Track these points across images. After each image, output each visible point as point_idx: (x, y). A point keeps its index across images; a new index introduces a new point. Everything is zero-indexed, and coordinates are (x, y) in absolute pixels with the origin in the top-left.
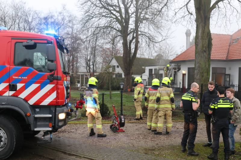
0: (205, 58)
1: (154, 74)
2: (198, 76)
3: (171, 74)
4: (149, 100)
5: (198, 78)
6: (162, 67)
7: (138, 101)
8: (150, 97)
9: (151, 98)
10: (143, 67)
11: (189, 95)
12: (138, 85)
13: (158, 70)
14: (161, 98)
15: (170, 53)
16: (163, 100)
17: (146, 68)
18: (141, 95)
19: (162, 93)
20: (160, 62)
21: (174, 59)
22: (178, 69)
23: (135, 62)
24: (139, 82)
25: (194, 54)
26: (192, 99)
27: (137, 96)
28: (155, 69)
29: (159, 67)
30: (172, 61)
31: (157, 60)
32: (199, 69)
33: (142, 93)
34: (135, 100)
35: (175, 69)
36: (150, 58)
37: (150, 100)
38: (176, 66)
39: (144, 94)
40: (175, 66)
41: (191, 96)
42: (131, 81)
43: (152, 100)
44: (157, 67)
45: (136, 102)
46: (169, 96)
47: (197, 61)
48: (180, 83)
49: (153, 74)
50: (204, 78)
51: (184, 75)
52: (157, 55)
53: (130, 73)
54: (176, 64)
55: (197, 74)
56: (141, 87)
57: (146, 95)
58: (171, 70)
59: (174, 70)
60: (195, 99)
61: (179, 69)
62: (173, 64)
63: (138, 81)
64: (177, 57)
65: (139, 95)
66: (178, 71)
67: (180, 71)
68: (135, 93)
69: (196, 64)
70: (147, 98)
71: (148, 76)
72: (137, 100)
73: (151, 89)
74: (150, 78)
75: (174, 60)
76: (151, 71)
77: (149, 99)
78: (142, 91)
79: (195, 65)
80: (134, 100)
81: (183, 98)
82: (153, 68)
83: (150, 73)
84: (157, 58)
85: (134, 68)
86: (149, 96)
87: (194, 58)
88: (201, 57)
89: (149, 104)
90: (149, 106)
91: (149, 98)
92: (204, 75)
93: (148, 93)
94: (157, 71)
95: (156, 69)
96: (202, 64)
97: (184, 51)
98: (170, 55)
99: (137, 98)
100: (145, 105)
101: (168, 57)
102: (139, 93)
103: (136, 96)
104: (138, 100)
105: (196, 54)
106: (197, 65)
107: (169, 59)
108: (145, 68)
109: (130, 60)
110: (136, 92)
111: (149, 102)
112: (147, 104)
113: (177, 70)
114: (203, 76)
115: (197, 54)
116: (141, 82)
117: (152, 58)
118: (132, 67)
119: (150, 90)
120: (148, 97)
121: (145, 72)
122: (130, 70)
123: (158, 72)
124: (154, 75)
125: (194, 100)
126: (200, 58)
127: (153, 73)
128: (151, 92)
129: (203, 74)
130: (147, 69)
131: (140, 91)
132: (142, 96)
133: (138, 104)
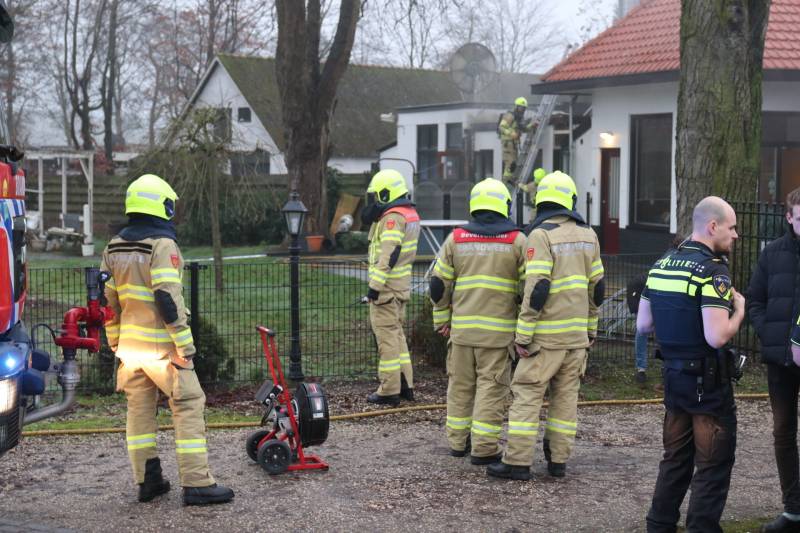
0: (731, 60)
1: (449, 153)
2: (699, 158)
3: (540, 152)
4: (455, 295)
5: (695, 174)
6: (490, 114)
7: (389, 302)
8: (459, 280)
9: (464, 284)
10: (386, 117)
11: (684, 269)
12: (389, 217)
13: (466, 131)
14: (555, 282)
15: (526, 35)
16: (562, 294)
17: (400, 123)
18: (404, 271)
19: (560, 258)
20: (479, 85)
21: (555, 71)
22: (575, 127)
23: (343, 89)
24: (393, 197)
25: (677, 38)
26: (700, 286)
27: (383, 274)
28: (450, 127)
29: (470, 116)
30: (544, 78)
31: (458, 78)
32: (701, 121)
33: (408, 255)
34: (374, 295)
35: (558, 122)
36: (416, 64)
37: (462, 292)
38: (564, 107)
39: (421, 265)
40: (557, 108)
41: (694, 273)
42: (324, 191)
43: (471, 291)
44: (462, 117)
45: (380, 305)
46: (588, 271)
47: (690, 79)
48: (589, 201)
49: (442, 154)
50: (728, 170)
51: (609, 155)
52: (460, 52)
53: (319, 148)
54: (568, 99)
55: (692, 148)
56: (404, 228)
57: (440, 267)
58: (540, 131)
59: (552, 132)
60: (716, 285)
61: (584, 124)
62: (548, 100)
63: (385, 193)
64: (569, 61)
65: (395, 269)
66: (577, 134)
67: (584, 137)
68: (372, 257)
69: (687, 93)
70: (446, 284)
71: (415, 164)
72: (383, 298)
73: (464, 235)
74: (425, 176)
75: (556, 77)
76: (426, 134)
77: (457, 288)
78: (410, 247)
79: (681, 101)
80: (366, 299)
81: (653, 283)
82: (440, 119)
83: (425, 148)
84: (461, 63)
85: (336, 124)
86: (456, 275)
87: (676, 65)
88: (715, 57)
89: (454, 318)
90: (453, 325)
91: (454, 282)
92: (729, 153)
93: (451, 259)
94: (464, 136)
95: (459, 125)
96: (718, 96)
97: (602, 29)
98: (525, 49)
99: (386, 286)
100: (435, 321)
101: (514, 60)
102: (394, 259)
103: (376, 276)
104: (391, 295)
105: (684, 39)
106: (691, 102)
107: (521, 71)
108: (396, 120)
109: (316, 77)
110: (377, 252)
111: (455, 306)
112: (446, 319)
113: (569, 132)
114: (722, 161)
115: (691, 41)
116: (403, 197)
117: (427, 66)
118: (326, 119)
119: (458, 240)
120: (449, 276)
121: (395, 144)
122: (317, 132)
123: (470, 142)
124: (443, 159)
125: (709, 291)
126: (705, 63)
127: (441, 147)
128: (464, 249)
129: (725, 151)
130: (408, 126)
131: (399, 248)
132: (409, 273)
133: (392, 317)
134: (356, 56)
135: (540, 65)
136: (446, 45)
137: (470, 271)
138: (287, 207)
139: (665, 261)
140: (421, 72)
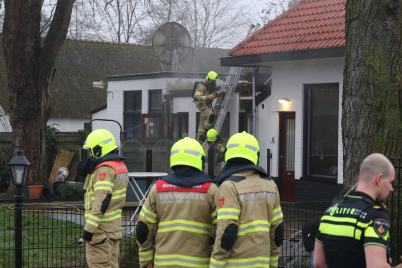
0: (388, 40)
1: (149, 115)
2: (362, 121)
3: (228, 114)
4: (158, 237)
6: (186, 83)
7: (103, 242)
8: (161, 224)
9: (165, 226)
10: (96, 84)
11: (349, 216)
13: (165, 96)
14: (242, 226)
15: (215, 16)
16: (249, 237)
17: (109, 89)
18: (115, 215)
19: (246, 205)
20: (176, 57)
21: (241, 46)
22: (257, 94)
23: (61, 59)
25: (343, 20)
26: (363, 230)
27: (96, 218)
28: (151, 93)
29: (169, 84)
30: (231, 53)
31: (158, 52)
32: (364, 89)
33: (118, 202)
34: (88, 236)
35: (243, 90)
37: (163, 234)
38: (247, 77)
40: (242, 78)
41: (359, 219)
42: (44, 147)
43: (171, 234)
44: (162, 84)
45: (94, 245)
46: (269, 217)
47: (354, 55)
48: (269, 156)
49: (145, 116)
50: (386, 131)
51: (286, 118)
53: (40, 110)
54: (252, 70)
55: (356, 113)
56: (114, 179)
57: (145, 214)
58: (227, 97)
59: (238, 98)
60: (376, 227)
61: (264, 92)
62: (234, 71)
63: (98, 149)
64: (252, 39)
65: (106, 214)
66: (259, 100)
67: (265, 102)
69: (351, 66)
70: (150, 227)
71: (122, 125)
72: (96, 239)
73: (165, 186)
74: (130, 135)
75: (242, 52)
76: (132, 99)
77: (159, 231)
78: (119, 195)
79: (346, 73)
80: (81, 240)
81: (324, 228)
82: (144, 86)
83: (130, 111)
84: (161, 39)
85: (55, 89)
86: (158, 220)
87: (342, 42)
88: (374, 36)
89: (157, 257)
90: (156, 263)
91: (156, 226)
92: (387, 117)
93: (154, 206)
94: (164, 100)
95: (160, 91)
96: (378, 70)
97: (280, 12)
98: (215, 28)
99: (99, 228)
100: (141, 260)
101: (205, 38)
102: (106, 206)
103: (91, 220)
104: (104, 236)
105: (349, 22)
106: (355, 74)
107: (211, 46)
108: (106, 86)
109: (37, 49)
110: (92, 200)
111: (157, 246)
112: (150, 258)
113: (253, 98)
114: (381, 124)
115: (355, 24)
116: (113, 152)
118: (46, 85)
119: (160, 190)
120: (152, 221)
121: (105, 107)
122: (38, 96)
123: (169, 105)
124: (146, 121)
125: (370, 232)
126: (367, 41)
127: (145, 110)
128: (165, 197)
129: (384, 115)
130: (116, 91)
131: (109, 196)
132: (119, 216)
134: (72, 31)
135: (228, 42)
136: (148, 23)
137: (170, 216)
138: (12, 161)
139: (334, 209)
140: (127, 45)
